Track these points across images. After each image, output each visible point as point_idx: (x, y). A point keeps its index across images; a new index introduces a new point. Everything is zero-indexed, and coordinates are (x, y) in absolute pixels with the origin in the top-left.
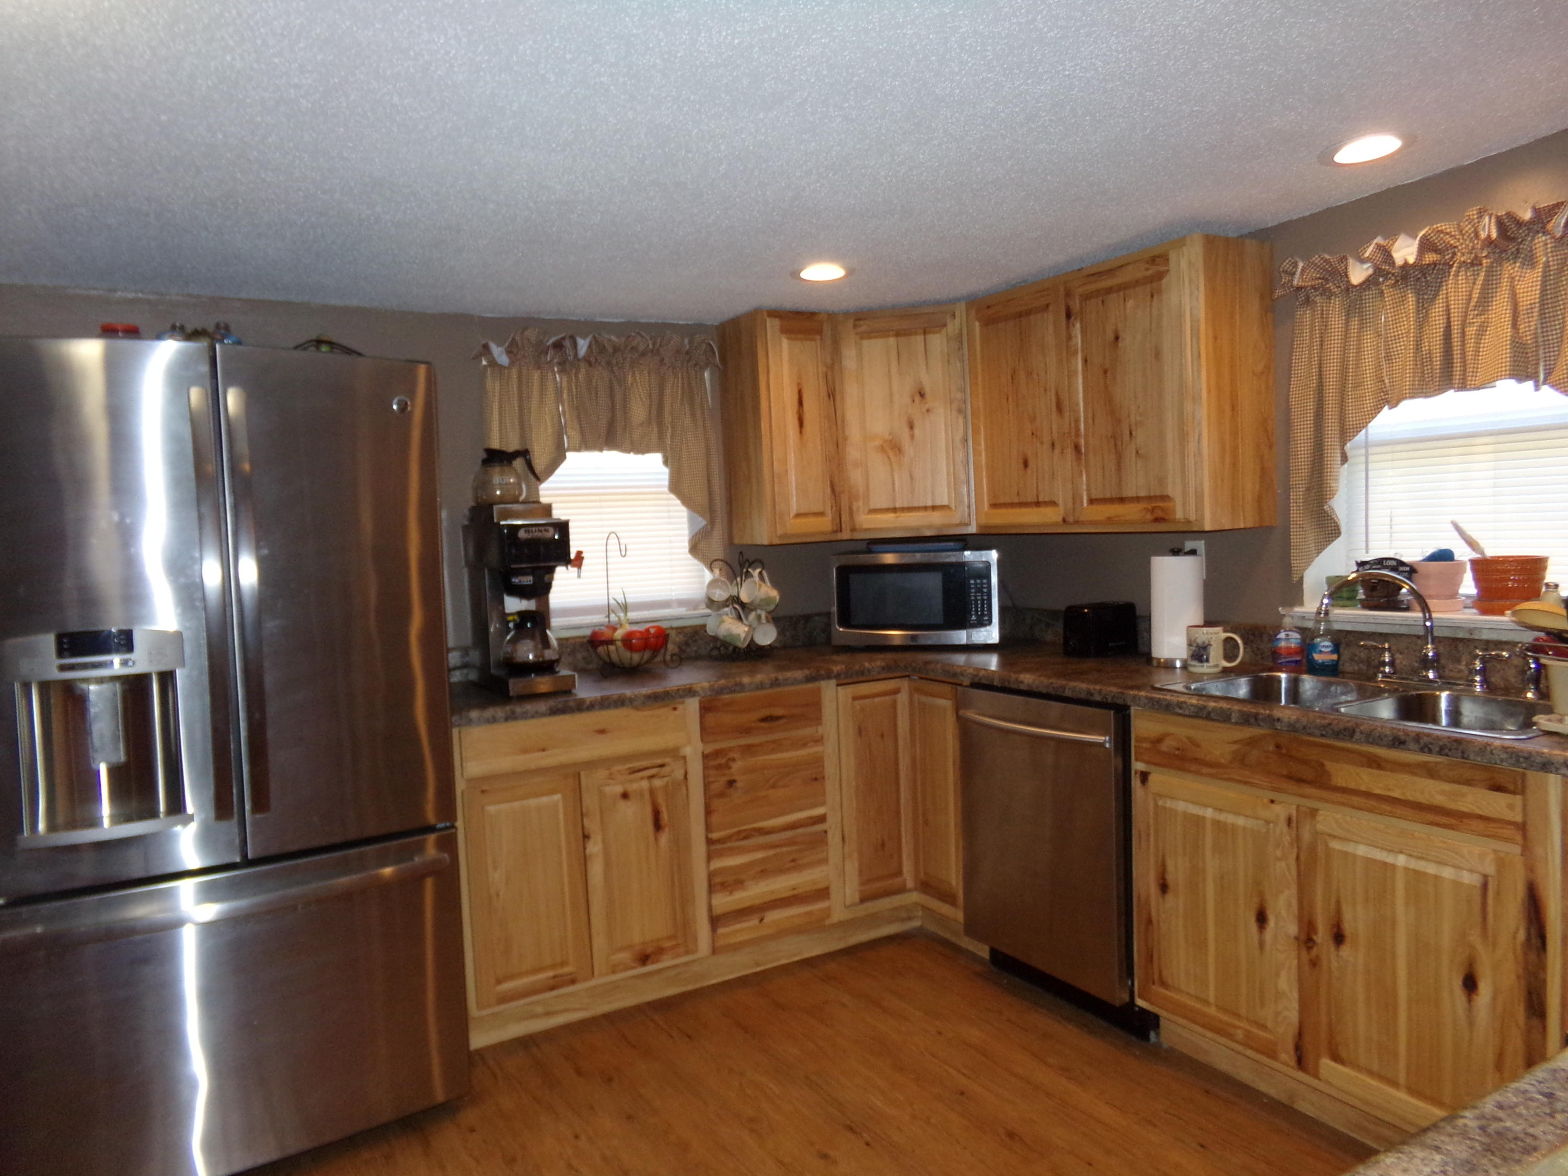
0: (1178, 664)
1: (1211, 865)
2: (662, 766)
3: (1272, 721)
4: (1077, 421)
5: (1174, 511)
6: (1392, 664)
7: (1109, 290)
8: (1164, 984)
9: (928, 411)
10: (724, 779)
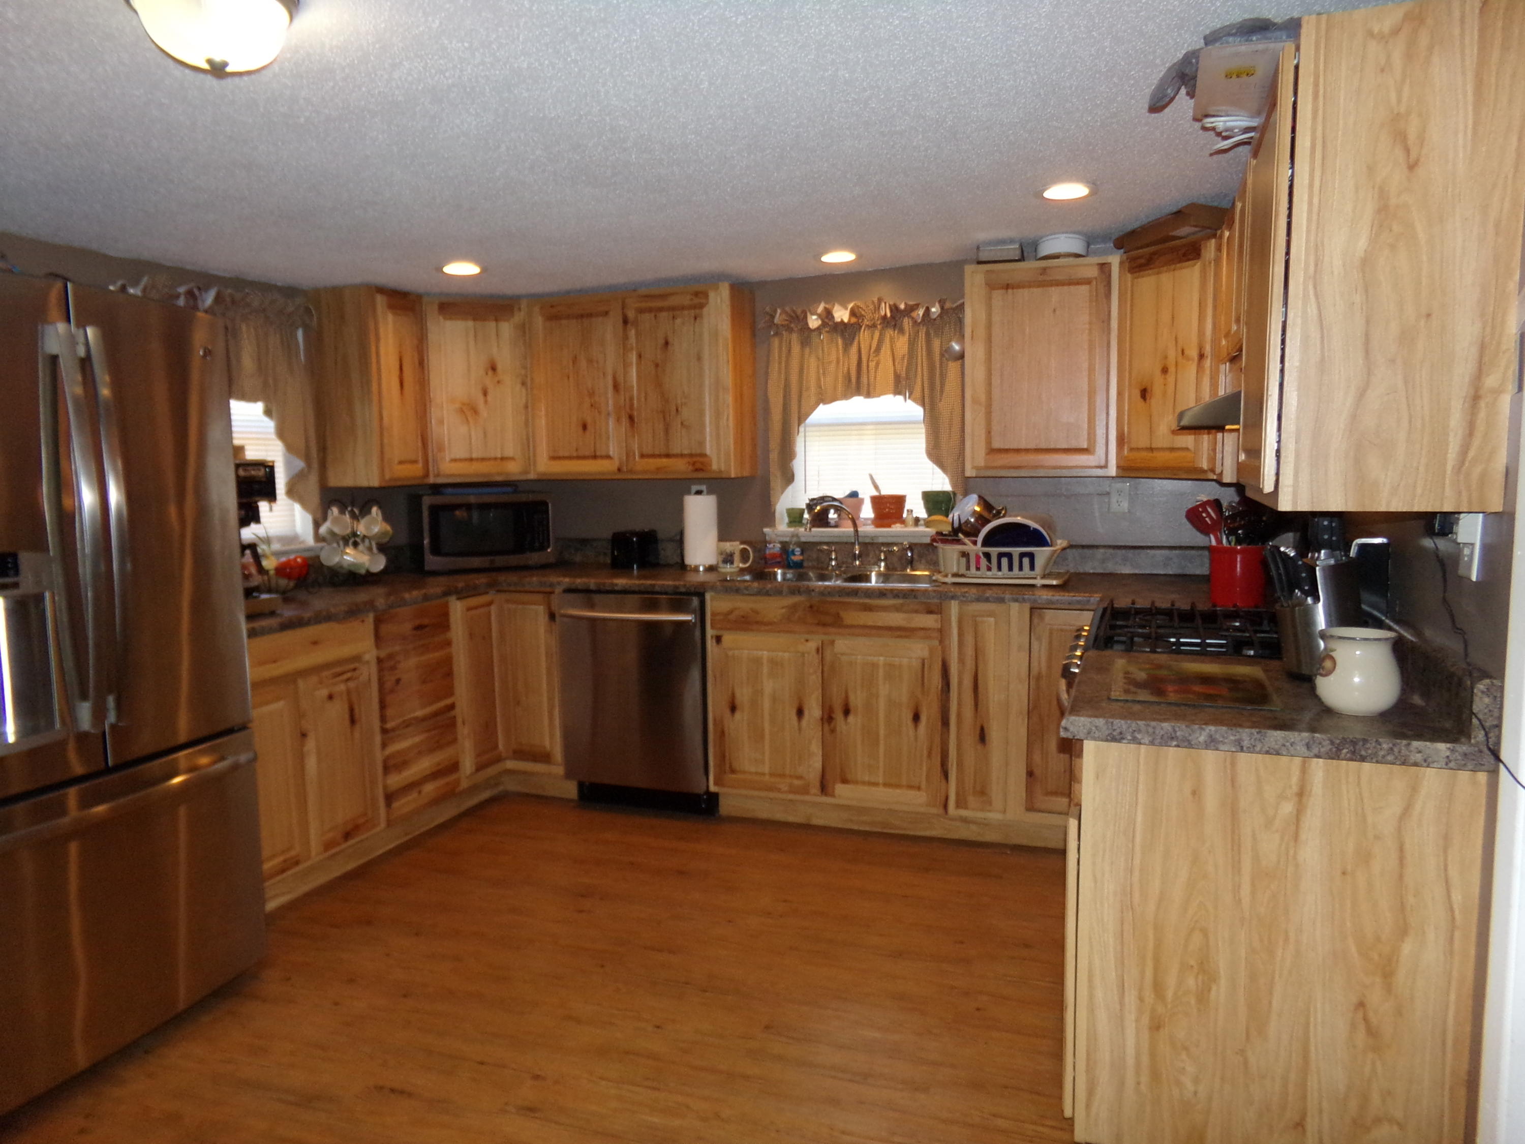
0: (701, 569)
1: (768, 686)
2: (355, 670)
3: (809, 591)
4: (631, 399)
5: (711, 465)
6: (836, 559)
7: (661, 309)
8: (733, 771)
9: (498, 382)
10: (393, 679)
